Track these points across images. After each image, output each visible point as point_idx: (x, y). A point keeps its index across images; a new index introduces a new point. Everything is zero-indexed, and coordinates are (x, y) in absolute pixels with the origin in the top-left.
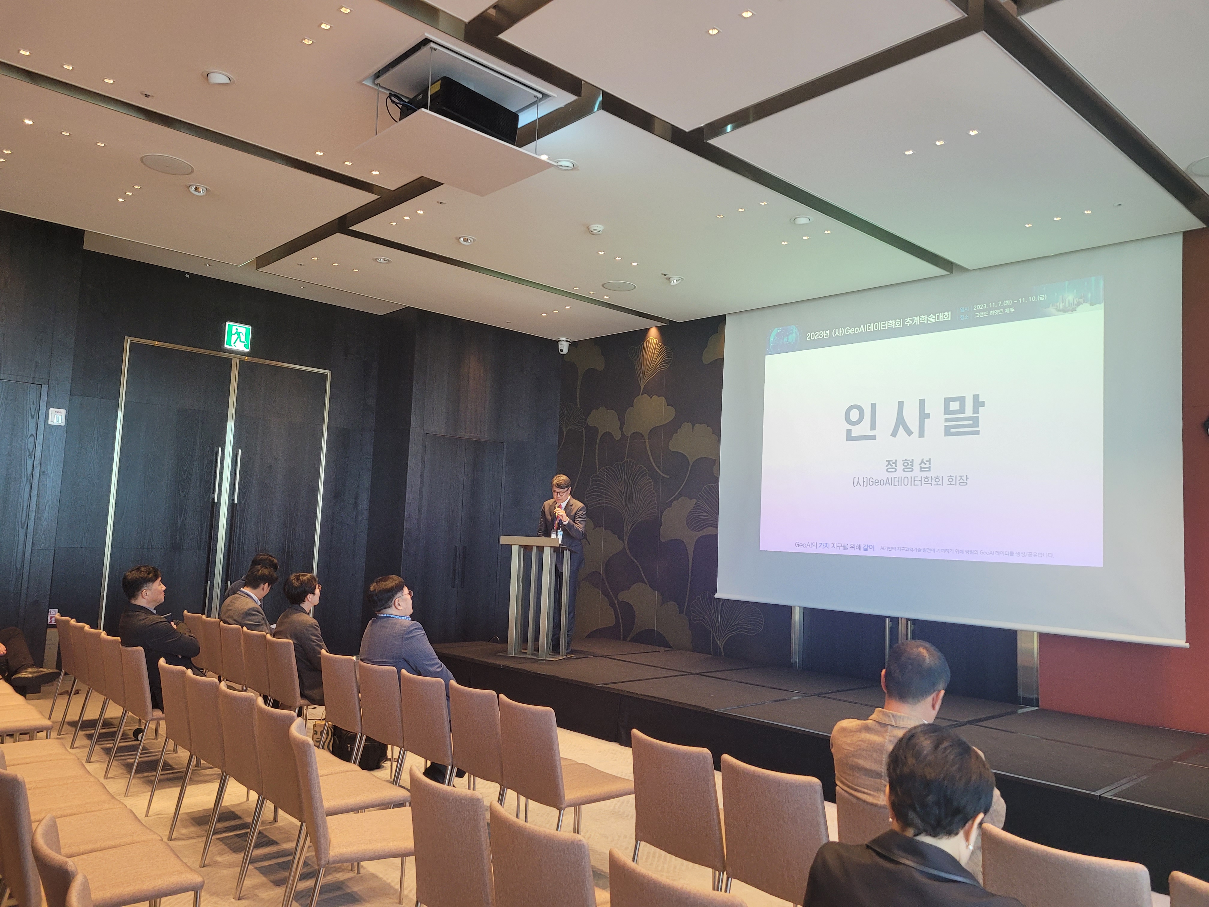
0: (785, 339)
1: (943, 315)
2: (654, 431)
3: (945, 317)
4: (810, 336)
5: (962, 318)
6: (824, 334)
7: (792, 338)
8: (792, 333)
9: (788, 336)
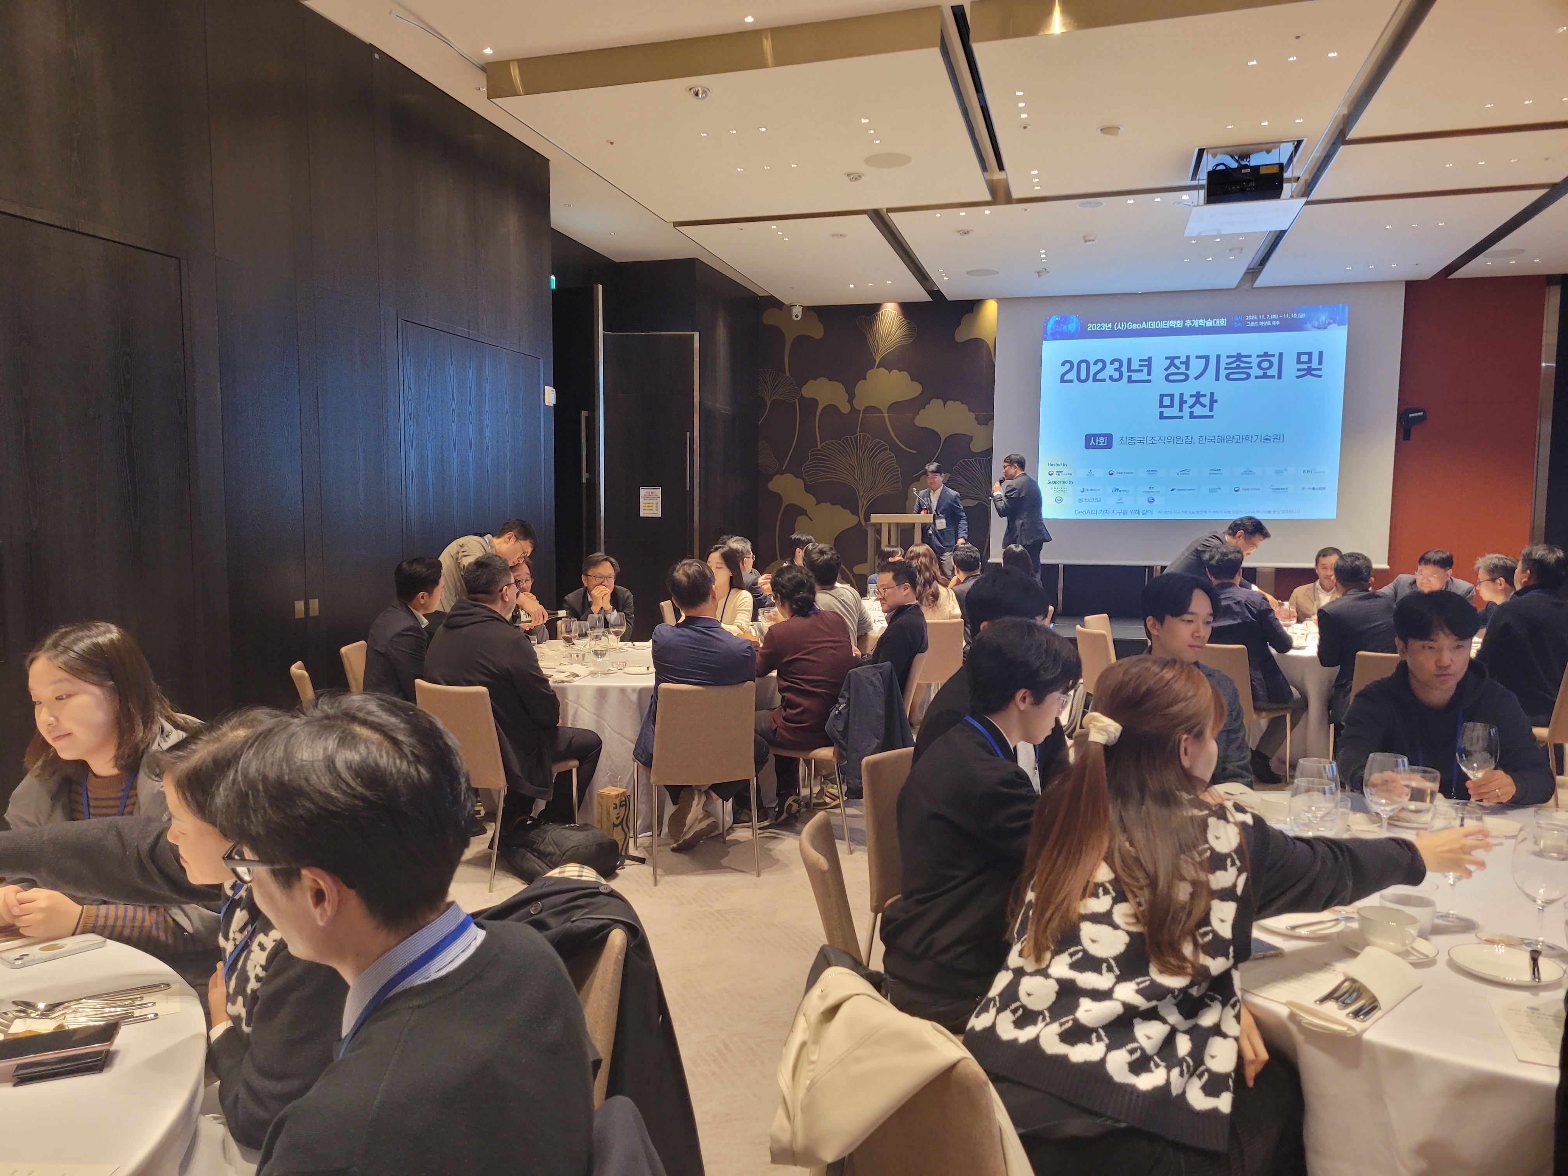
0: (1065, 327)
1: (1220, 321)
4: (1091, 327)
5: (1236, 325)
6: (1107, 327)
7: (1072, 327)
8: (1072, 322)
9: (1067, 325)
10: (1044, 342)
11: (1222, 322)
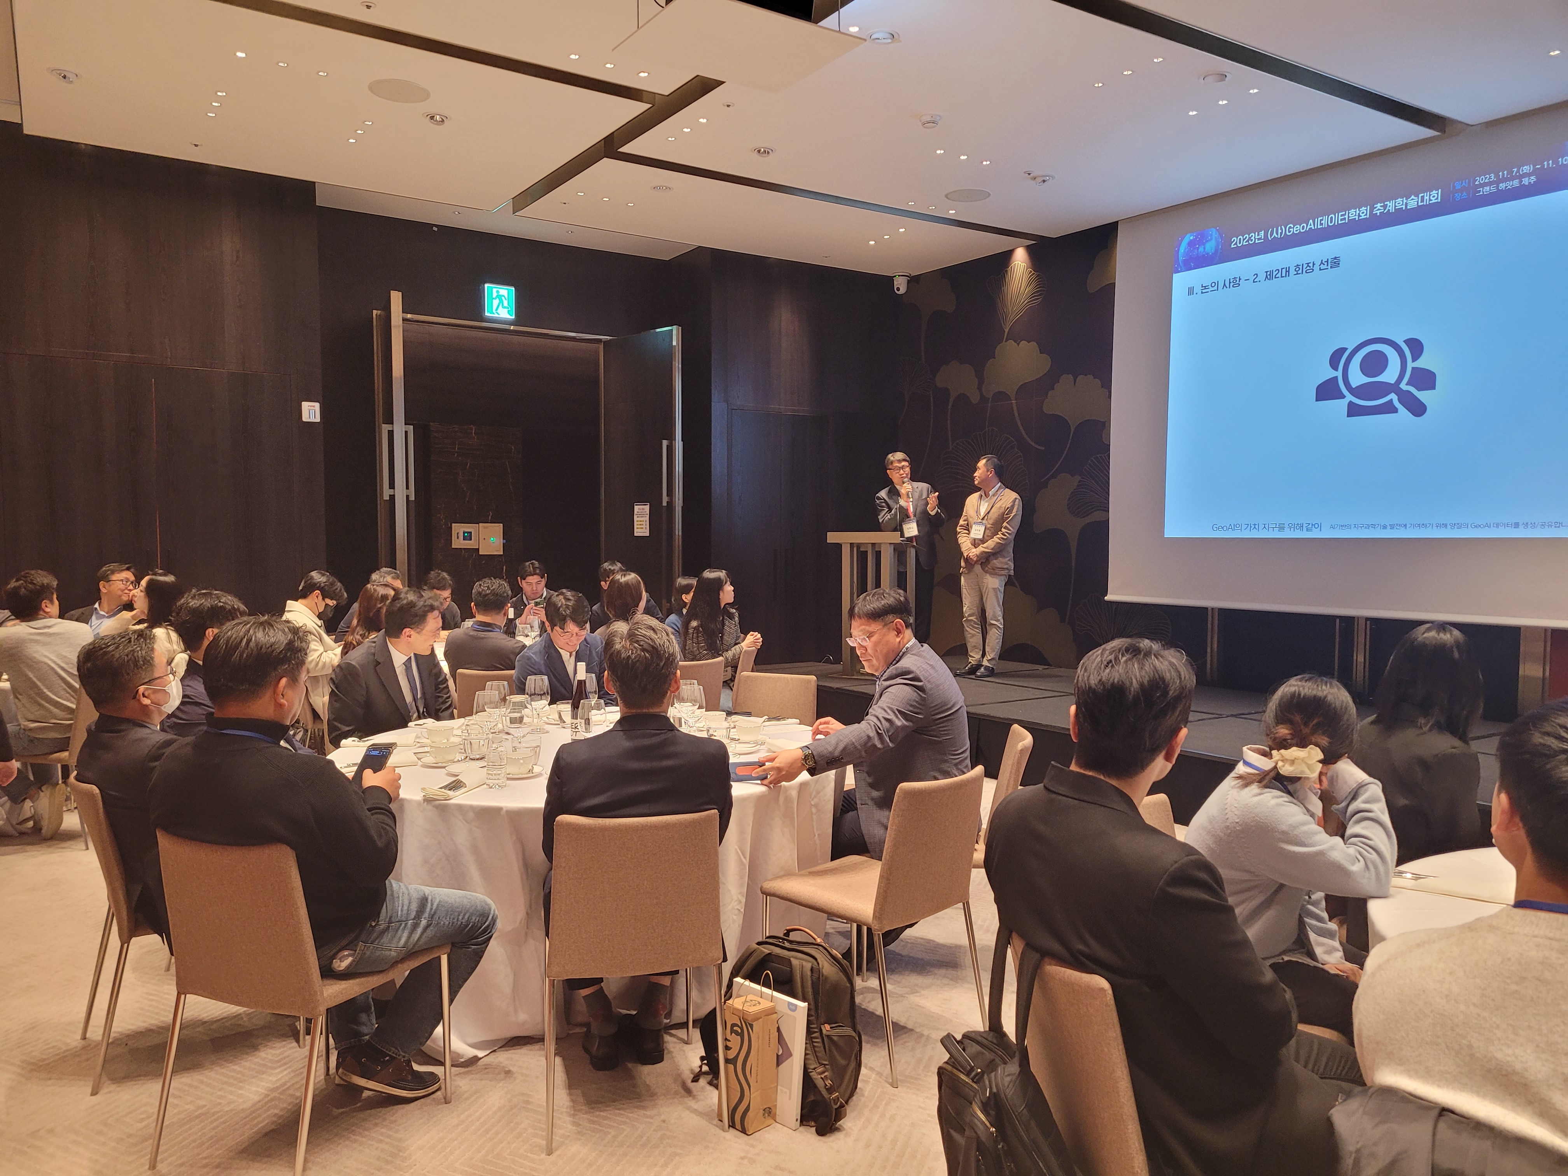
0: (1201, 249)
1: (1430, 195)
2: (1023, 389)
3: (1431, 198)
4: (1238, 241)
5: (1458, 197)
6: (1256, 237)
7: (1210, 247)
8: (1211, 239)
9: (1204, 244)
10: (1174, 275)
11: (1434, 197)
